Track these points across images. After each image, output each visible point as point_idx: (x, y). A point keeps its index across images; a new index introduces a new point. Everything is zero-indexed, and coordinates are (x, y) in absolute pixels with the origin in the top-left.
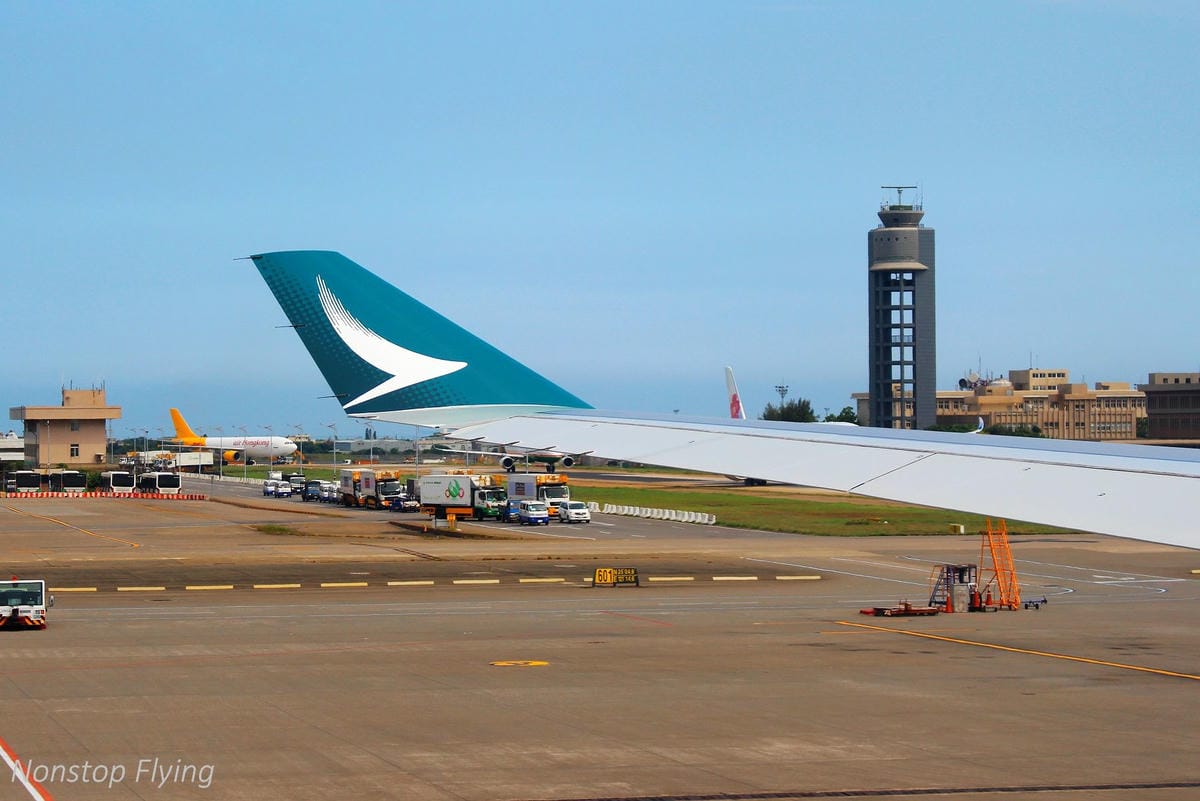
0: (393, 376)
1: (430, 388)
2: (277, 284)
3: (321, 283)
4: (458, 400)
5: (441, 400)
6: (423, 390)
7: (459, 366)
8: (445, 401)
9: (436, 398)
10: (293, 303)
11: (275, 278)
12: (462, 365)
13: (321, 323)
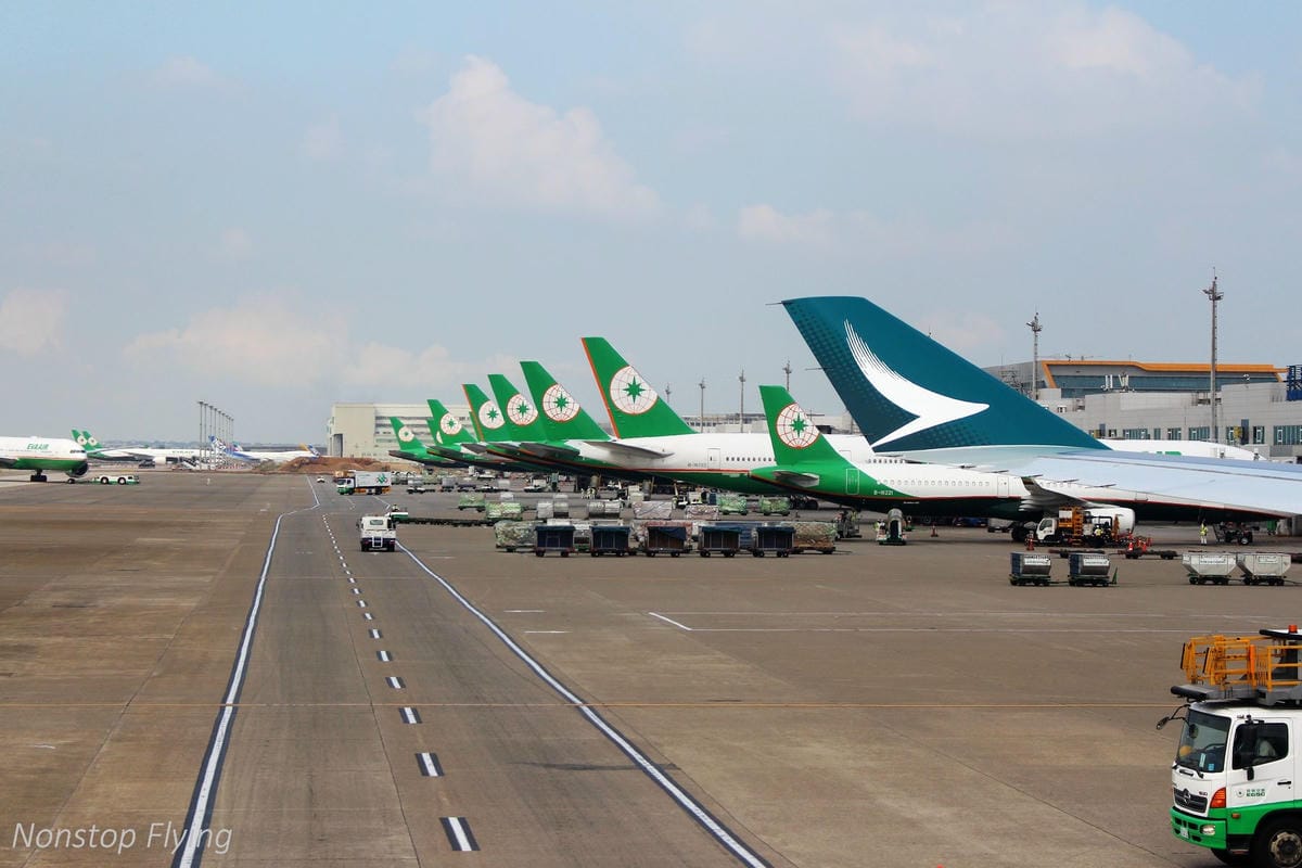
0: (918, 417)
1: (954, 429)
2: (807, 328)
3: (849, 328)
4: (980, 440)
5: (964, 439)
6: (947, 431)
7: (980, 407)
8: (969, 441)
9: (960, 438)
10: (822, 347)
11: (805, 323)
12: (983, 407)
13: (849, 365)
